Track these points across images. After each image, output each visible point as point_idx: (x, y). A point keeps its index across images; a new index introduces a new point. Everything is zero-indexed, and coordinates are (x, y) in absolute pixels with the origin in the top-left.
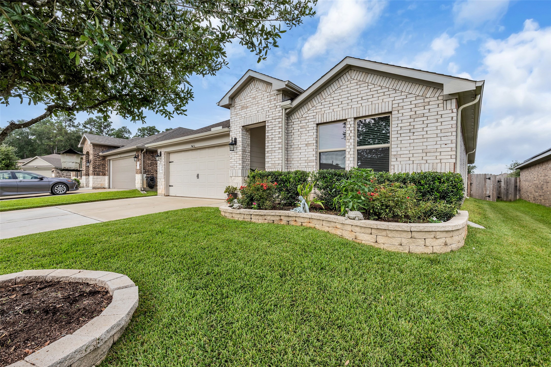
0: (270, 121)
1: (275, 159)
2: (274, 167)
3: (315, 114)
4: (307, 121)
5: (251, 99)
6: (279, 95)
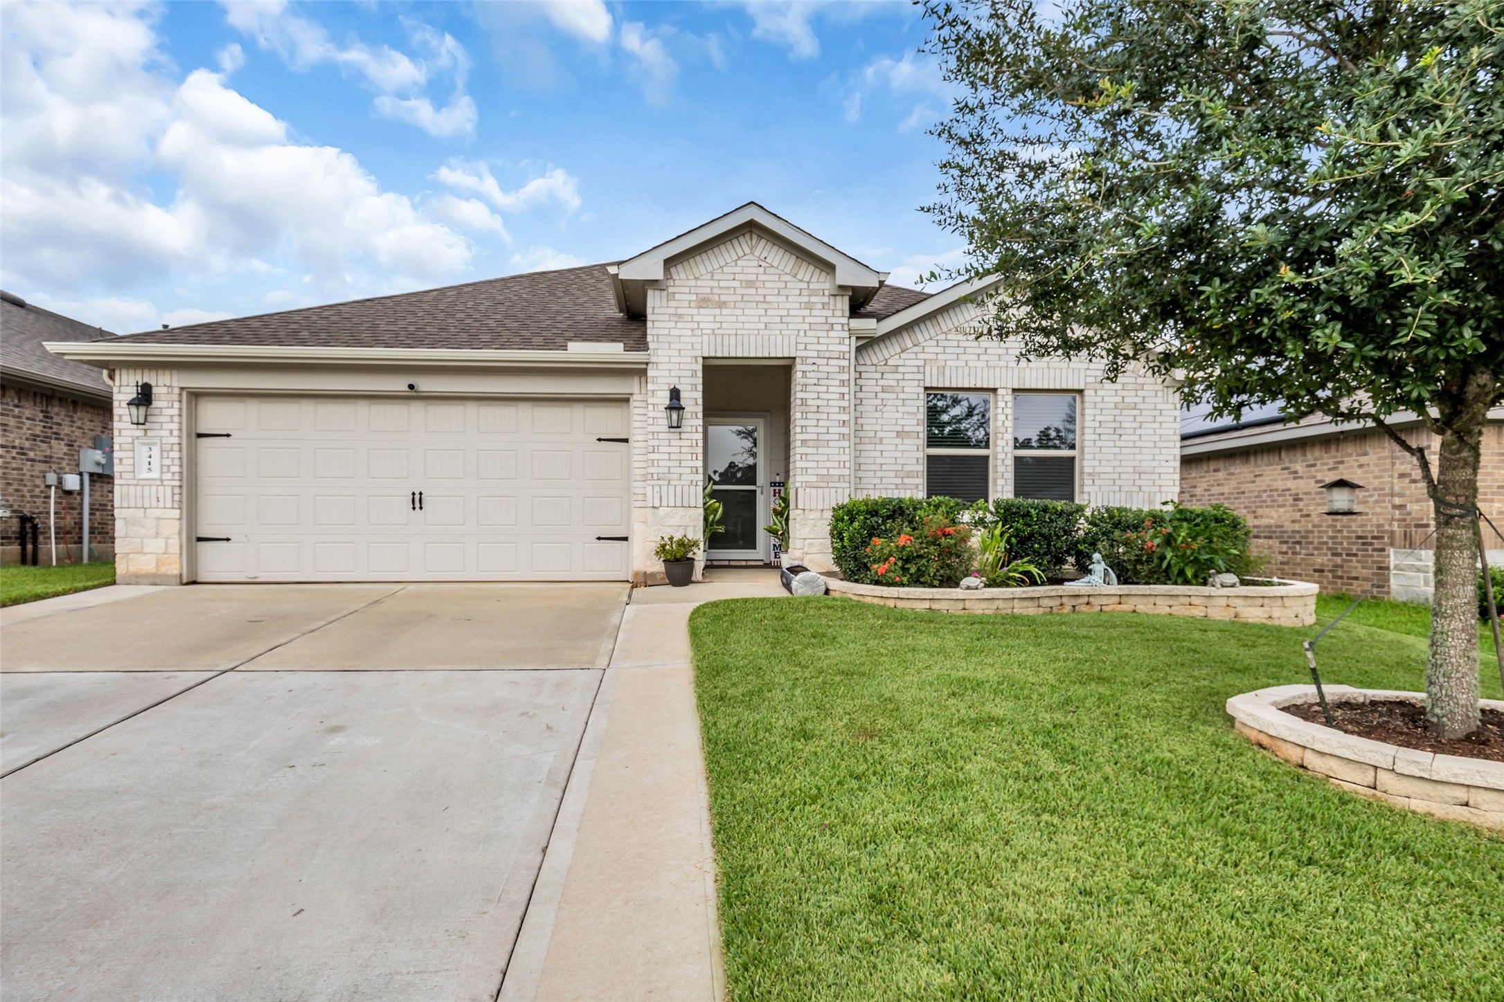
0: (810, 361)
2: (824, 485)
3: (921, 363)
4: (899, 376)
5: (737, 284)
6: (839, 298)
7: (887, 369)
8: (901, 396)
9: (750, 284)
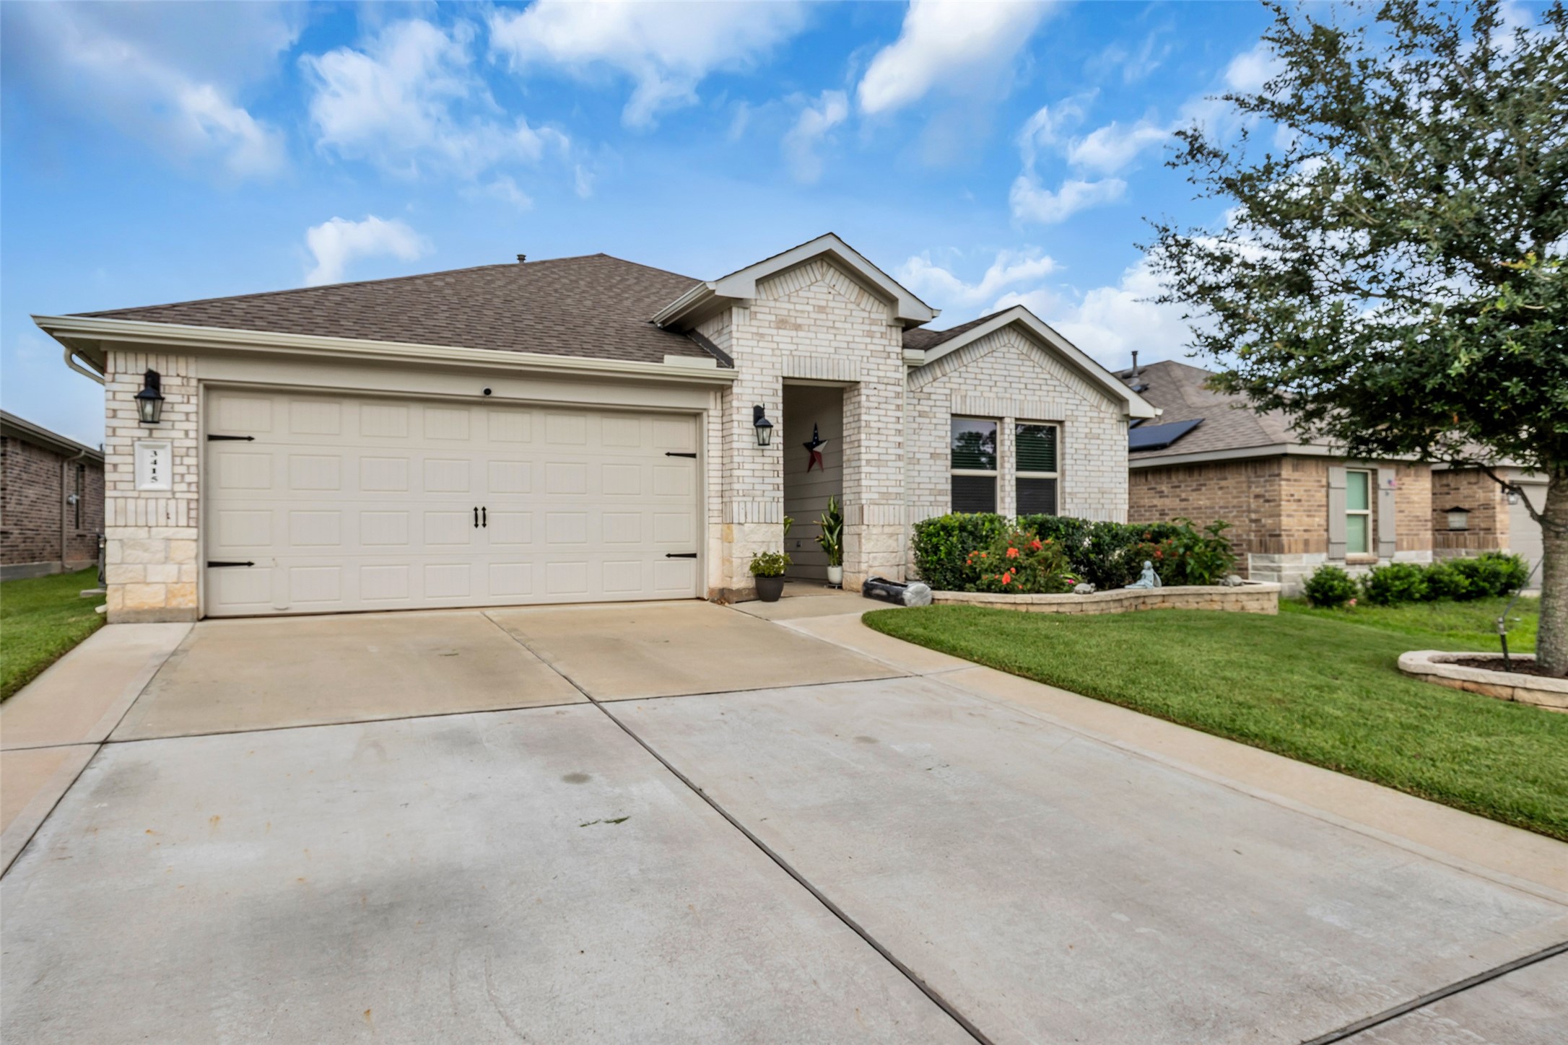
0: (872, 386)
1: (887, 483)
2: (884, 502)
3: (948, 392)
4: (932, 403)
5: (810, 308)
6: (894, 329)
7: (922, 395)
8: (934, 421)
9: (821, 309)
